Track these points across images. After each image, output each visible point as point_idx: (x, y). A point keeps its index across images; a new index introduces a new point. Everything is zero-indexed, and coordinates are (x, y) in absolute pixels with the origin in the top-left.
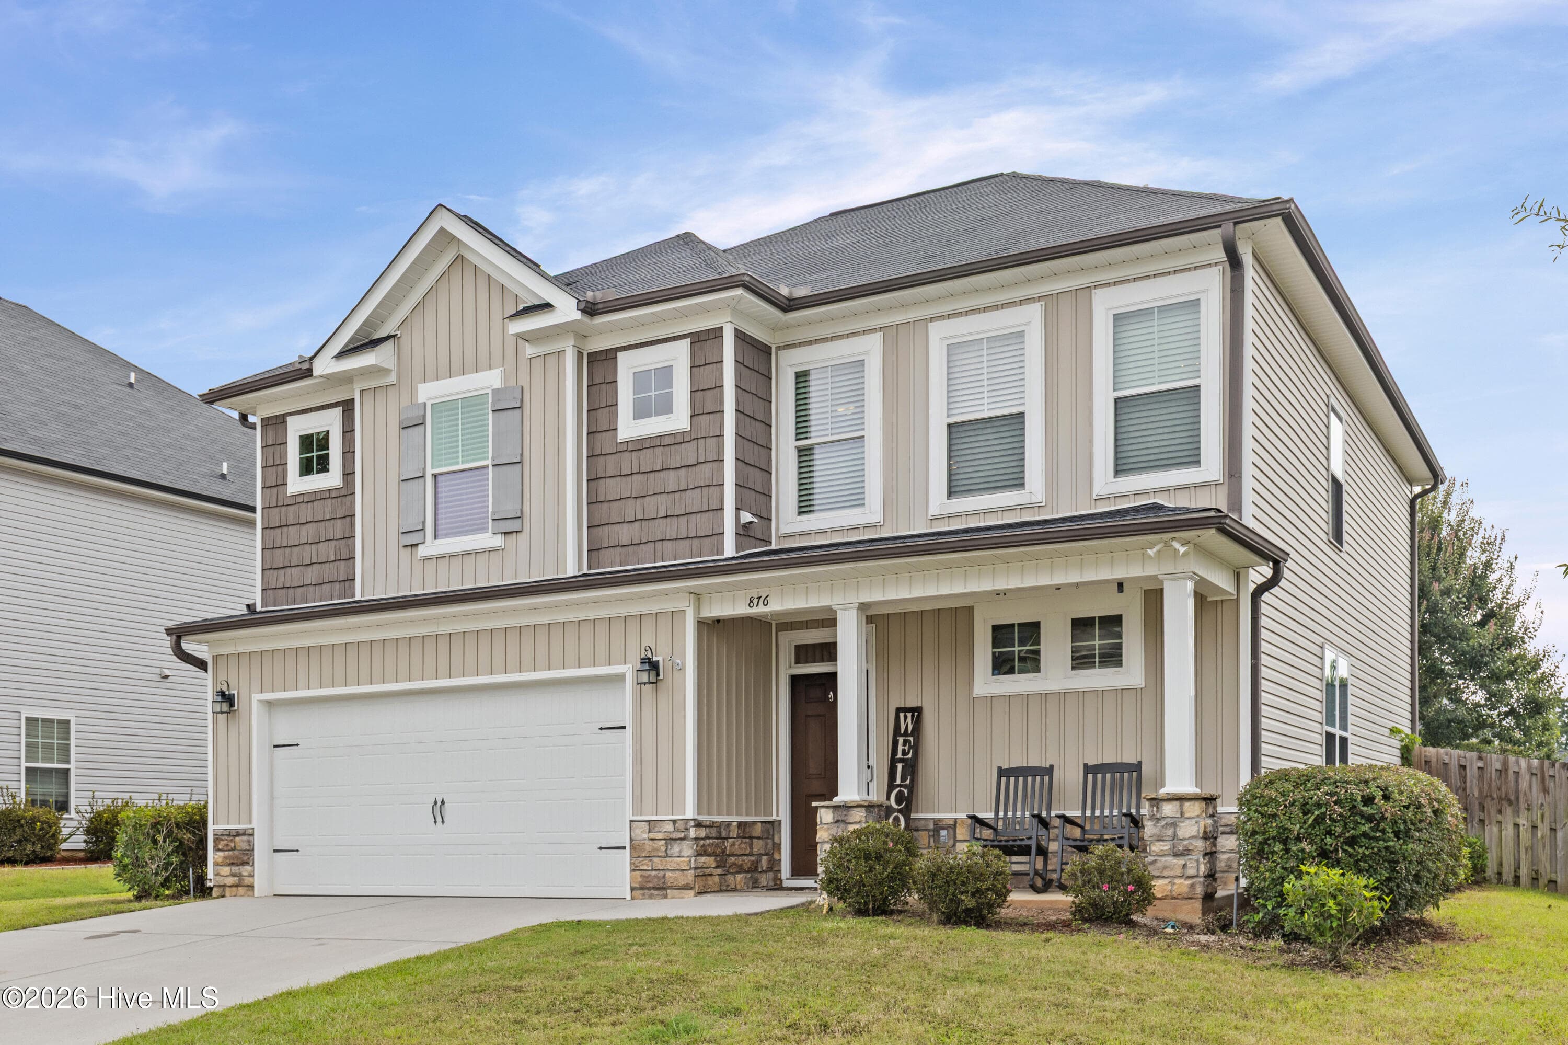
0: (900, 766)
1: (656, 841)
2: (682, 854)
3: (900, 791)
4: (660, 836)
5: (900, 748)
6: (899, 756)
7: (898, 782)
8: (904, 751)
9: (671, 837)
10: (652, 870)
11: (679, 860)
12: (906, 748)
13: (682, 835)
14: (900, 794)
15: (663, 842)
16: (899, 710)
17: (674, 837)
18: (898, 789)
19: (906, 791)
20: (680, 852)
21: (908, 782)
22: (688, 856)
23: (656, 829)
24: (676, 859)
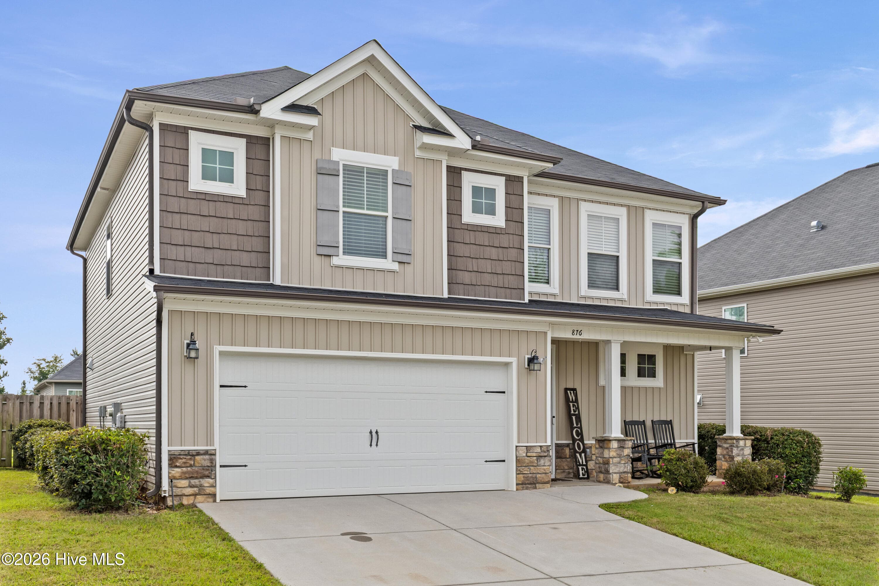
0: (574, 417)
1: (531, 458)
2: (545, 464)
3: (577, 430)
4: (534, 454)
5: (572, 408)
6: (572, 412)
7: (575, 425)
8: (574, 410)
9: (540, 455)
10: (530, 473)
11: (544, 467)
12: (575, 408)
13: (546, 454)
14: (577, 431)
15: (535, 458)
16: (566, 390)
17: (542, 455)
18: (576, 429)
19: (579, 430)
20: (544, 463)
21: (579, 425)
22: (548, 466)
23: (531, 451)
24: (542, 467)
